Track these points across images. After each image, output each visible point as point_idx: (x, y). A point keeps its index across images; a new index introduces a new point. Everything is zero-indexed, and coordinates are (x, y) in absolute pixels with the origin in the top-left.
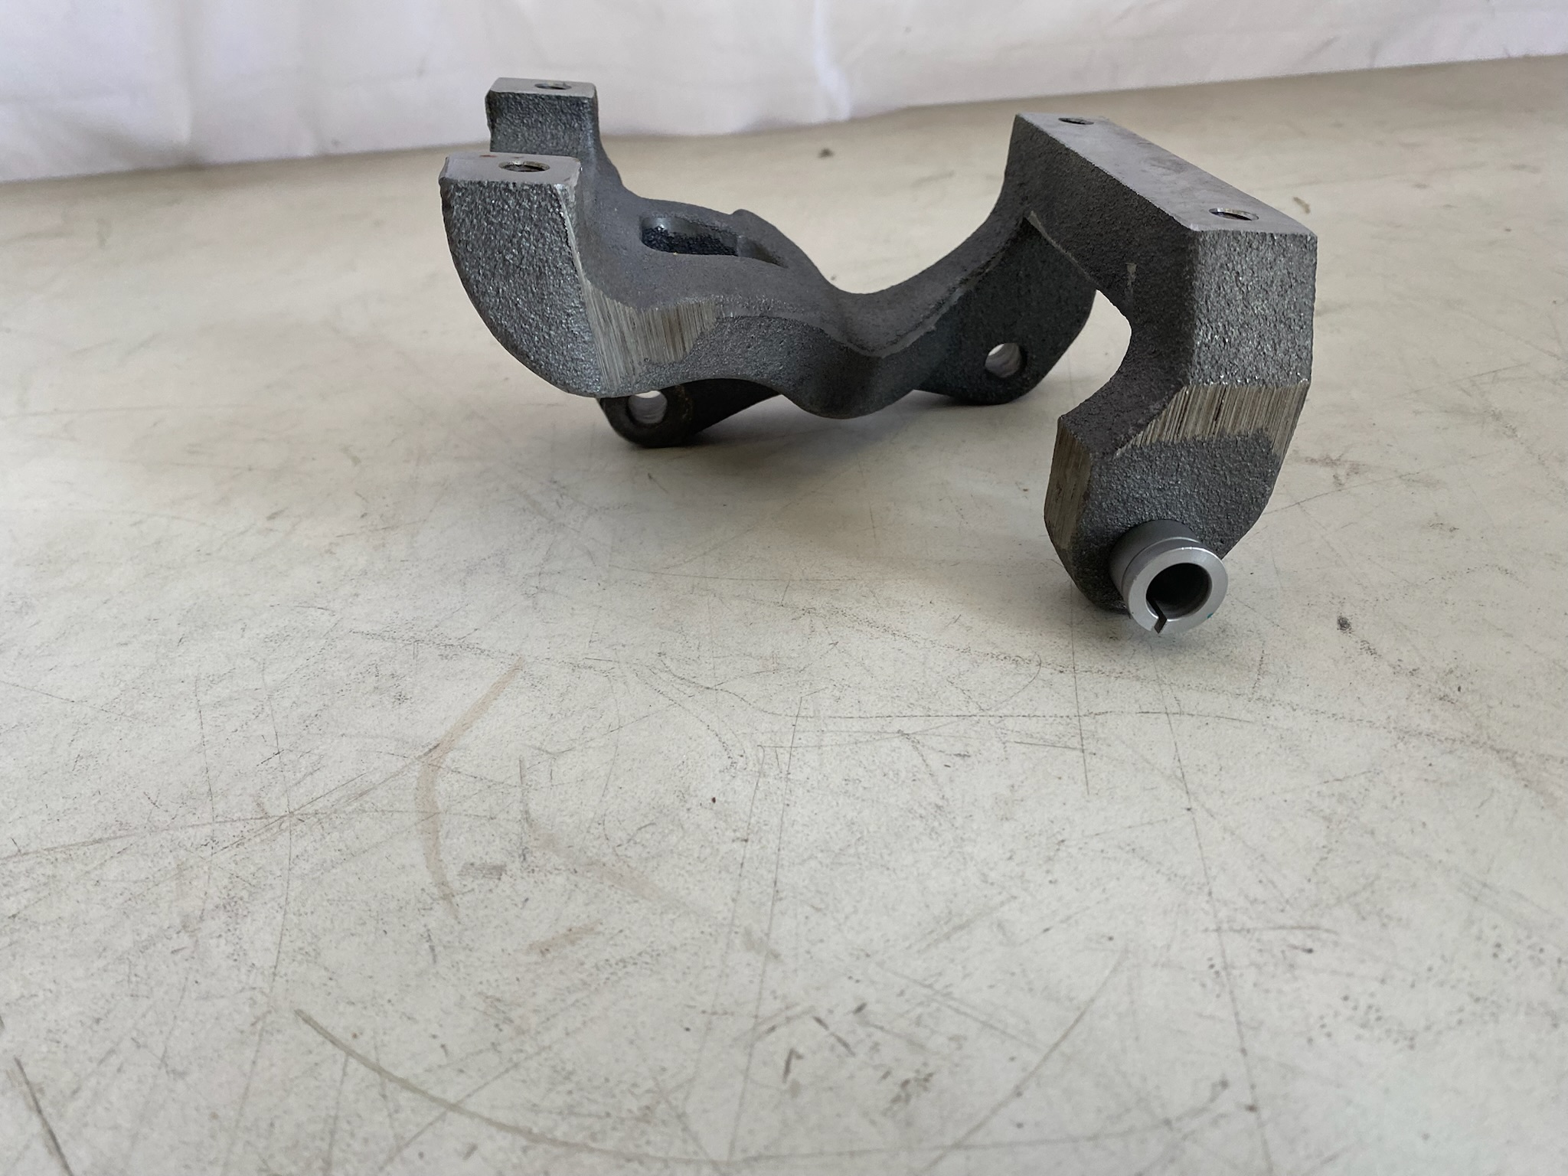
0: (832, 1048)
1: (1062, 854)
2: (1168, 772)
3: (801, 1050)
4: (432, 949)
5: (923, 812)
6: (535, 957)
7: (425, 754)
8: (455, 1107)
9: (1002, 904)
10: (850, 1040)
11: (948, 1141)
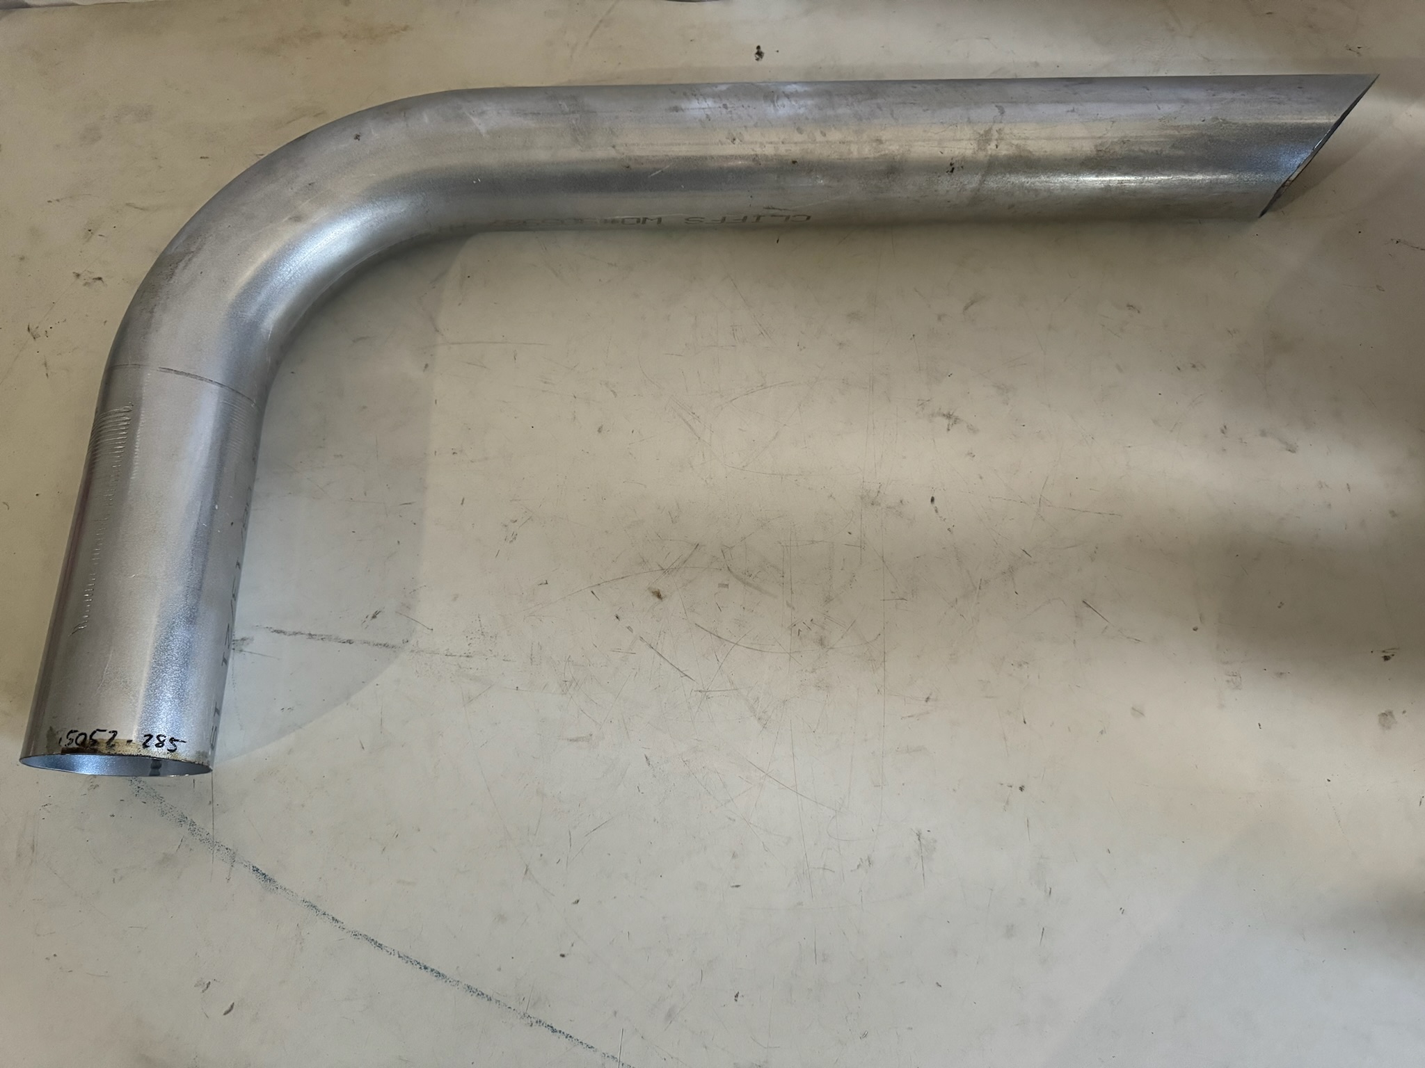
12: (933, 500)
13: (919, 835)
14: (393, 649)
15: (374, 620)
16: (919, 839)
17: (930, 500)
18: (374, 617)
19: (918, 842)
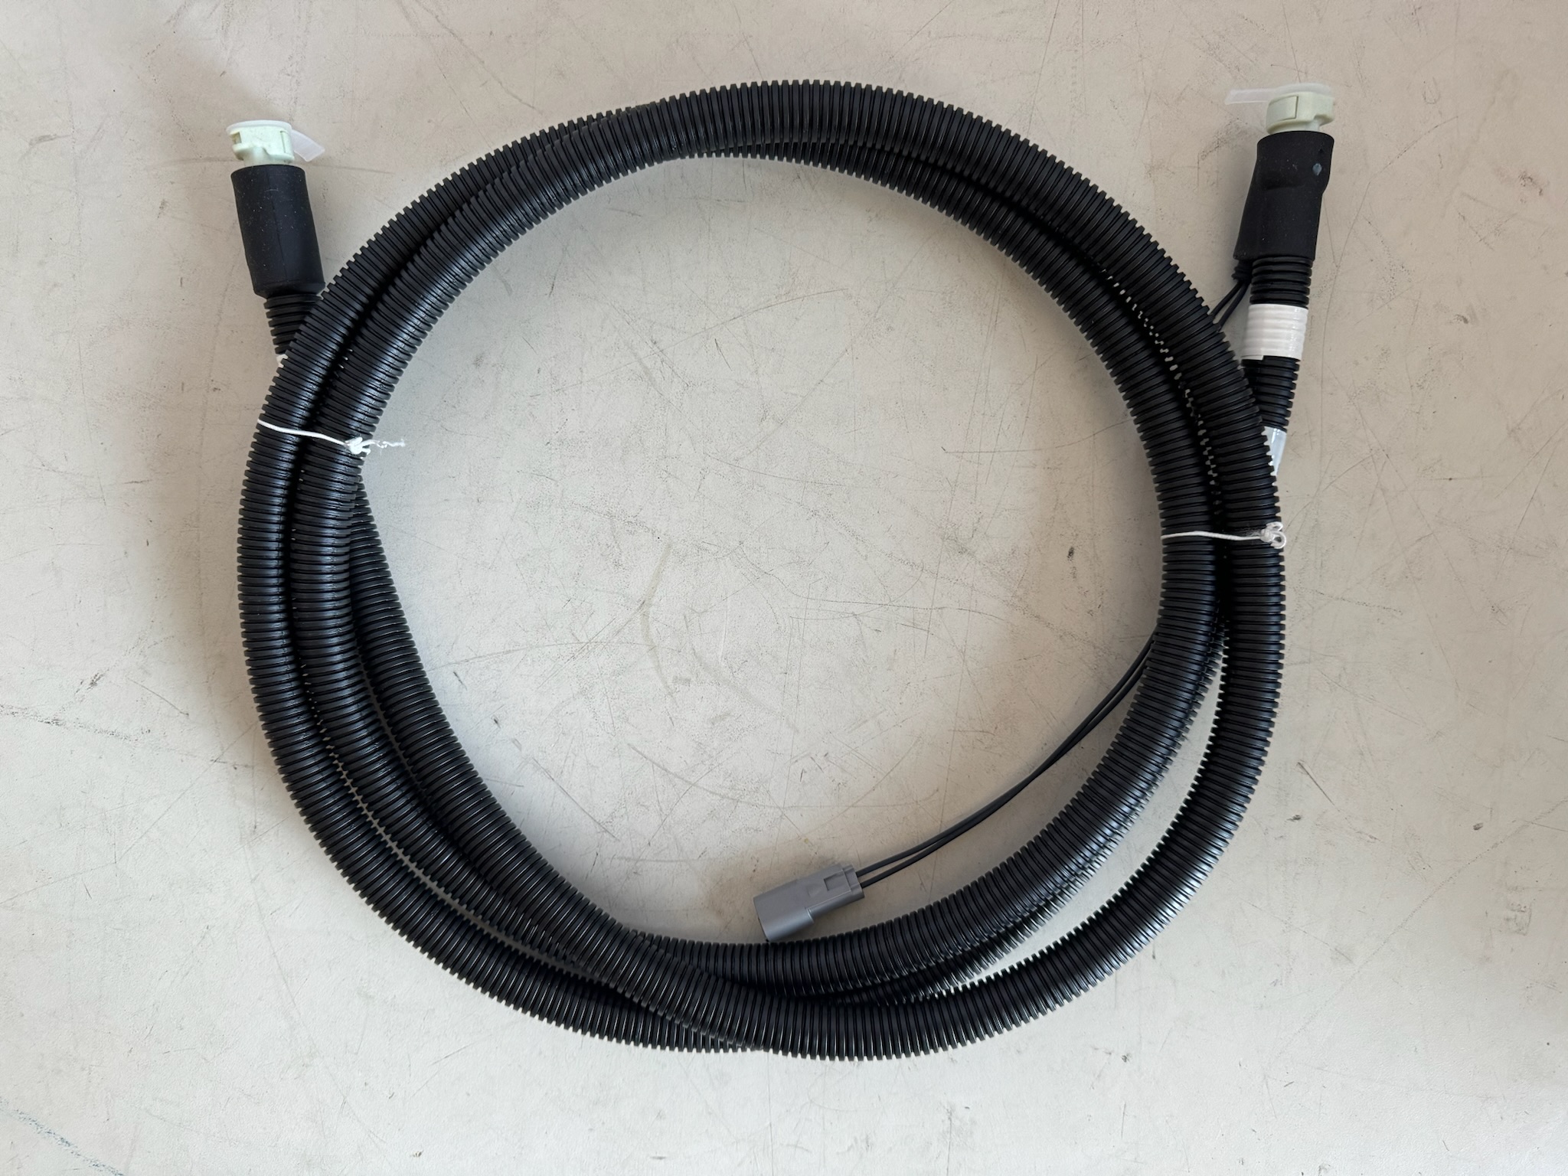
0: (816, 770)
1: (907, 690)
2: (960, 648)
3: (806, 770)
4: (670, 718)
5: (857, 663)
6: (710, 726)
7: (640, 608)
8: (694, 785)
9: (881, 712)
10: (822, 767)
11: (850, 804)
12: (1071, 553)
13: (950, 1114)
14: (127, 741)
15: (95, 689)
16: (950, 1119)
17: (1067, 554)
18: (93, 684)
19: (947, 1122)
